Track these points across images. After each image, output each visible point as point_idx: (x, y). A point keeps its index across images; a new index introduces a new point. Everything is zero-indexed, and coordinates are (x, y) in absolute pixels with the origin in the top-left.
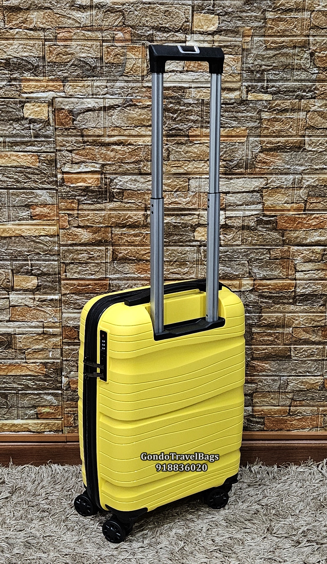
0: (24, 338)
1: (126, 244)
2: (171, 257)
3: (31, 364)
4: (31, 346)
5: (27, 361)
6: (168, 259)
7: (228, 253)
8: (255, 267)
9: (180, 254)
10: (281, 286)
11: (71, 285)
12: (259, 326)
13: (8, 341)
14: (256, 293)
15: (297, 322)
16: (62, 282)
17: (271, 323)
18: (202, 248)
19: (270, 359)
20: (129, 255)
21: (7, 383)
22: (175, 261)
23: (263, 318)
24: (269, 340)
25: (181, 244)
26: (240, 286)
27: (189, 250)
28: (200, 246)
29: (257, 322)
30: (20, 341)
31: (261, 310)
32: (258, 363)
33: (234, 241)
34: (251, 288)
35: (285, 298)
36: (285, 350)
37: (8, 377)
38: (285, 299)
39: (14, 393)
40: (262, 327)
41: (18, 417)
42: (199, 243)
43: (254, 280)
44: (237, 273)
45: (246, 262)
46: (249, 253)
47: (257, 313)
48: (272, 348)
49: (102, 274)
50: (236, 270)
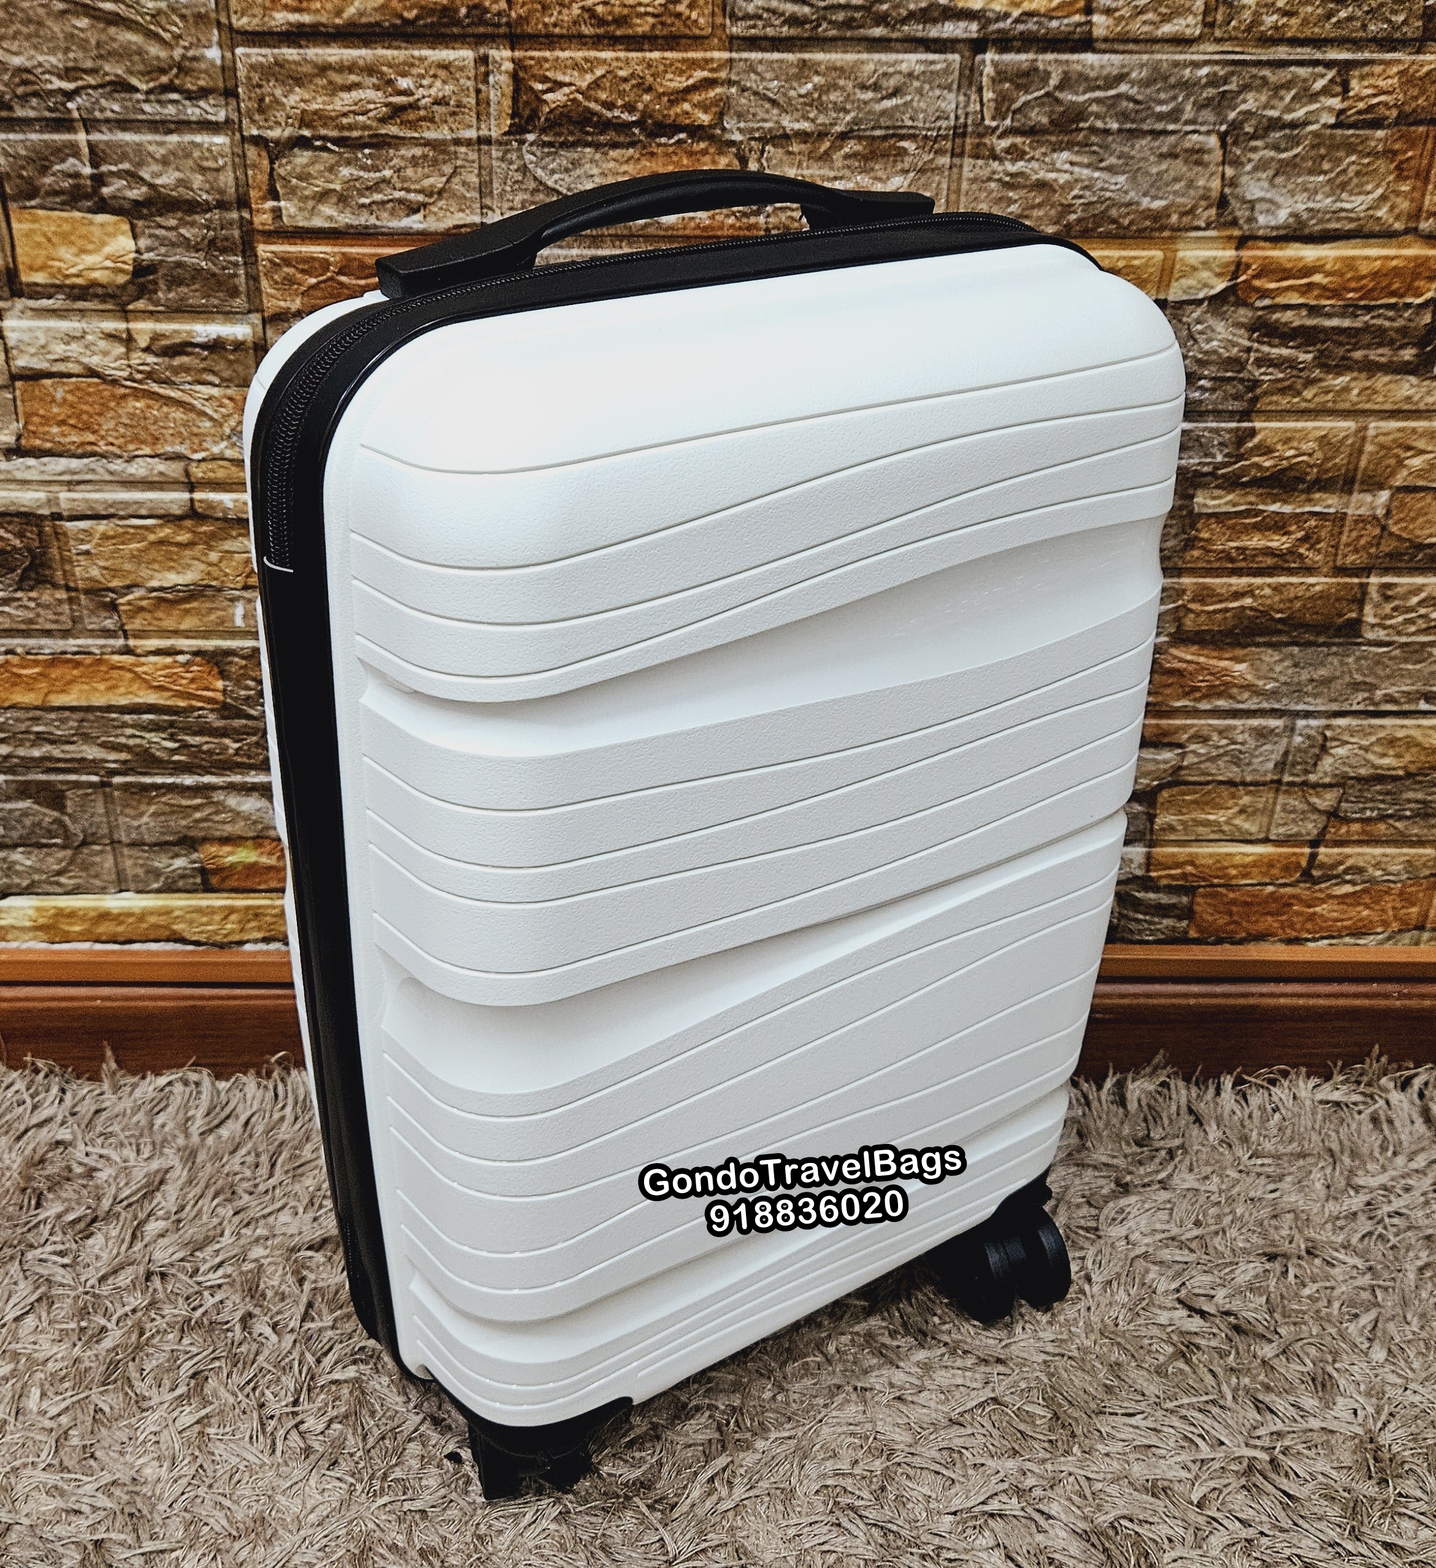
0: (105, 537)
1: (586, 30)
2: (822, 108)
3: (152, 659)
4: (144, 572)
5: (132, 642)
6: (805, 126)
7: (1123, 88)
8: (1256, 169)
9: (870, 95)
10: (1375, 275)
11: (311, 265)
12: (1232, 483)
13: (29, 549)
14: (1242, 311)
15: (1417, 462)
16: (264, 250)
17: (1291, 467)
18: (990, 56)
19: (1261, 640)
20: (603, 96)
21: (53, 742)
22: (844, 136)
23: (1256, 440)
24: (1269, 552)
25: (878, 32)
26: (1167, 273)
27: (919, 69)
28: (978, 46)
29: (1225, 465)
30: (87, 553)
31: (1255, 400)
32: (1202, 659)
33: (1166, 19)
34: (1220, 286)
35: (1380, 337)
36: (1338, 600)
37: (53, 716)
38: (1380, 345)
39: (91, 785)
40: (1244, 485)
41: (121, 884)
42: (974, 27)
43: (1242, 242)
44: (1157, 204)
45: (1213, 141)
46: (1233, 86)
47: (1231, 415)
48: (1277, 589)
49: (463, 204)
50: (1157, 185)
